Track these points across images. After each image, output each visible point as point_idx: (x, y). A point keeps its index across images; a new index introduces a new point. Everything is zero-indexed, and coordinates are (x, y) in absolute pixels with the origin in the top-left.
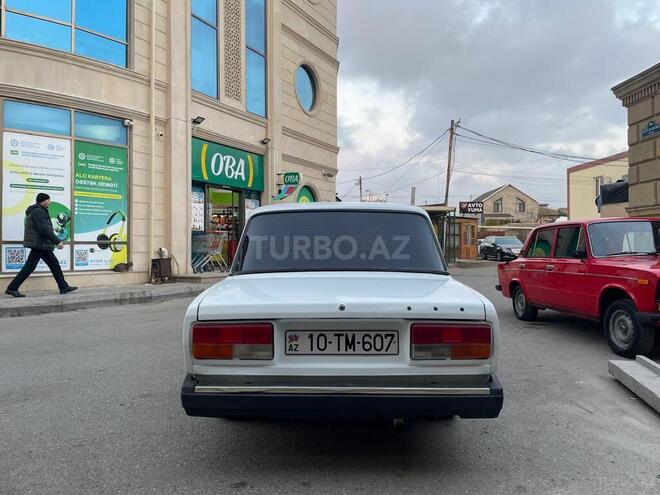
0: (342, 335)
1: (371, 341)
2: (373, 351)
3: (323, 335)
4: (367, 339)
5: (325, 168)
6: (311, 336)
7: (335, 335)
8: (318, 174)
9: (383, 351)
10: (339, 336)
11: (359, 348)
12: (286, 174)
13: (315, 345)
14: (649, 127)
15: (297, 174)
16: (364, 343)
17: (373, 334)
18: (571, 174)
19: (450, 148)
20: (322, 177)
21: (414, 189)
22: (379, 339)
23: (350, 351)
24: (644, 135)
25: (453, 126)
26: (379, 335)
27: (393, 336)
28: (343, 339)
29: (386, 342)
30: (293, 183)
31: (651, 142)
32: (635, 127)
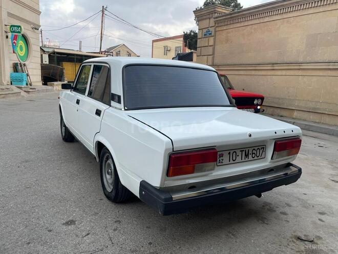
0: (243, 151)
1: (255, 152)
2: (256, 158)
3: (235, 152)
4: (254, 152)
5: (34, 24)
6: (229, 153)
7: (241, 151)
8: (29, 27)
9: (260, 157)
10: (242, 151)
11: (250, 156)
12: (11, 26)
13: (231, 158)
14: (207, 32)
15: (20, 26)
16: (253, 154)
17: (256, 148)
18: (154, 43)
19: (102, 22)
20: (31, 29)
21: (81, 42)
22: (258, 150)
23: (247, 159)
24: (205, 35)
25: (104, 10)
26: (254, 149)
27: (263, 148)
28: (244, 153)
29: (261, 151)
30: (17, 32)
31: (207, 39)
32: (201, 30)
